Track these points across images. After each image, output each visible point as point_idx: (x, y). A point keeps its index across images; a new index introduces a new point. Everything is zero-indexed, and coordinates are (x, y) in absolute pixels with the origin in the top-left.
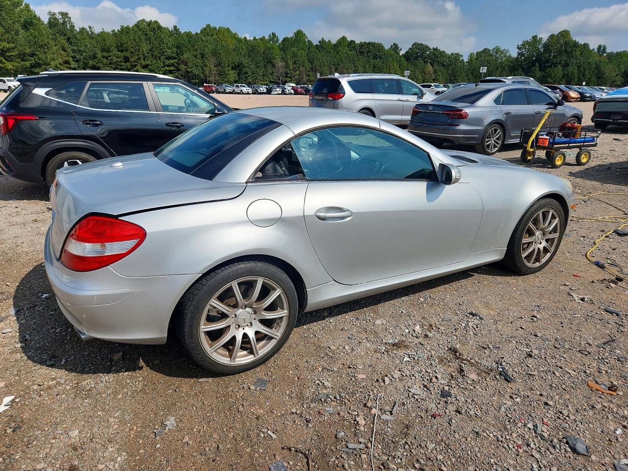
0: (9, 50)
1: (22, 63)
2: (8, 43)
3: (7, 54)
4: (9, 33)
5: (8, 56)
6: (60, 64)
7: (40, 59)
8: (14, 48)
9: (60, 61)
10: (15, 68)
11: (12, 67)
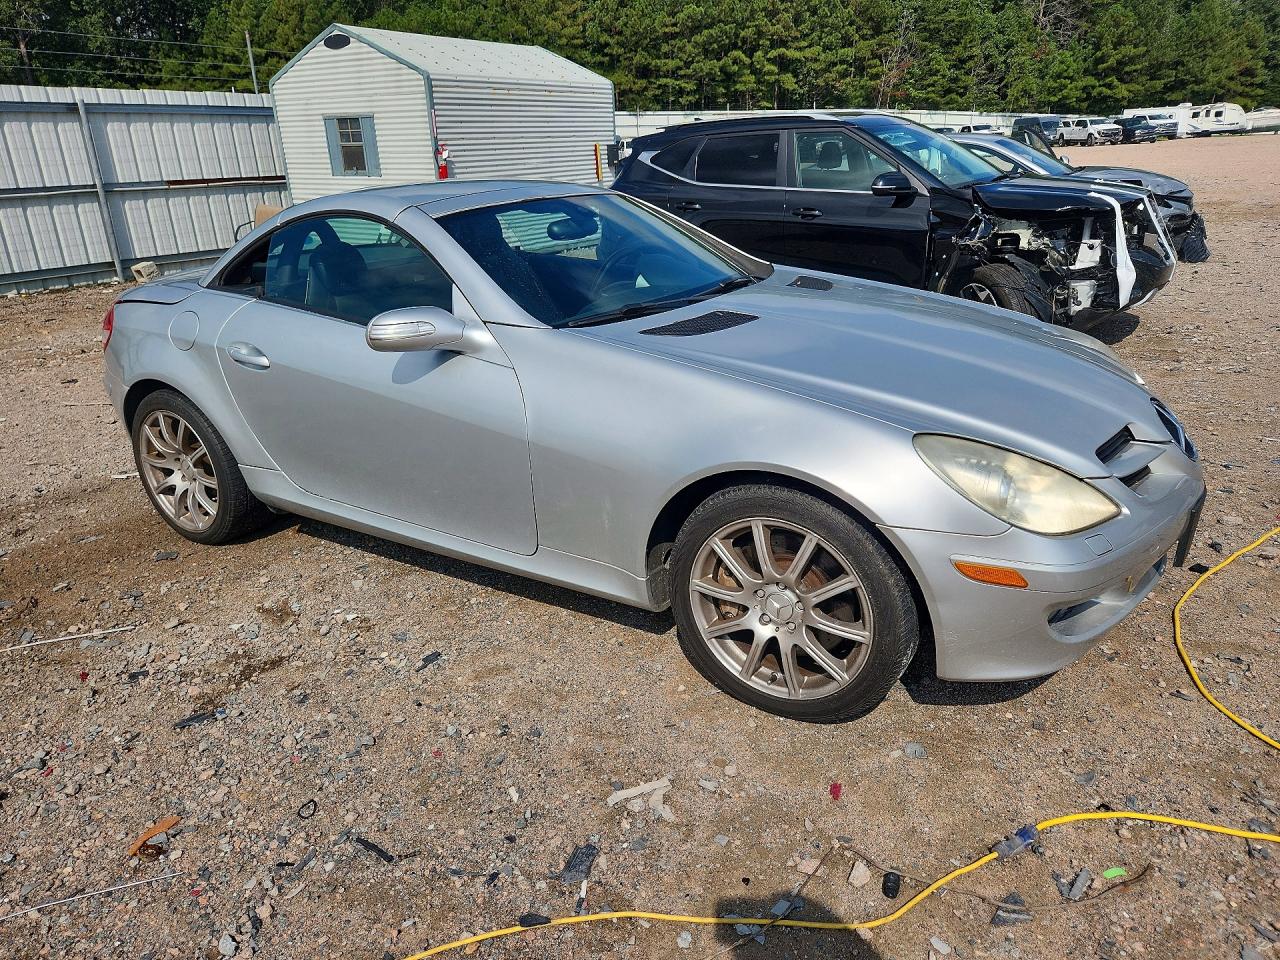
0: (1132, 60)
1: (1149, 84)
2: (1136, 46)
3: (1127, 69)
4: (1143, 25)
5: (1127, 73)
6: (1231, 78)
7: (1188, 72)
8: (1144, 55)
9: (1233, 70)
10: (1132, 95)
11: (1126, 94)
